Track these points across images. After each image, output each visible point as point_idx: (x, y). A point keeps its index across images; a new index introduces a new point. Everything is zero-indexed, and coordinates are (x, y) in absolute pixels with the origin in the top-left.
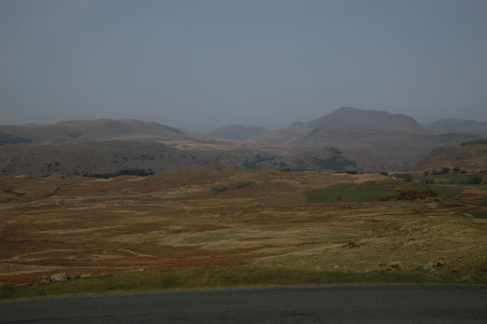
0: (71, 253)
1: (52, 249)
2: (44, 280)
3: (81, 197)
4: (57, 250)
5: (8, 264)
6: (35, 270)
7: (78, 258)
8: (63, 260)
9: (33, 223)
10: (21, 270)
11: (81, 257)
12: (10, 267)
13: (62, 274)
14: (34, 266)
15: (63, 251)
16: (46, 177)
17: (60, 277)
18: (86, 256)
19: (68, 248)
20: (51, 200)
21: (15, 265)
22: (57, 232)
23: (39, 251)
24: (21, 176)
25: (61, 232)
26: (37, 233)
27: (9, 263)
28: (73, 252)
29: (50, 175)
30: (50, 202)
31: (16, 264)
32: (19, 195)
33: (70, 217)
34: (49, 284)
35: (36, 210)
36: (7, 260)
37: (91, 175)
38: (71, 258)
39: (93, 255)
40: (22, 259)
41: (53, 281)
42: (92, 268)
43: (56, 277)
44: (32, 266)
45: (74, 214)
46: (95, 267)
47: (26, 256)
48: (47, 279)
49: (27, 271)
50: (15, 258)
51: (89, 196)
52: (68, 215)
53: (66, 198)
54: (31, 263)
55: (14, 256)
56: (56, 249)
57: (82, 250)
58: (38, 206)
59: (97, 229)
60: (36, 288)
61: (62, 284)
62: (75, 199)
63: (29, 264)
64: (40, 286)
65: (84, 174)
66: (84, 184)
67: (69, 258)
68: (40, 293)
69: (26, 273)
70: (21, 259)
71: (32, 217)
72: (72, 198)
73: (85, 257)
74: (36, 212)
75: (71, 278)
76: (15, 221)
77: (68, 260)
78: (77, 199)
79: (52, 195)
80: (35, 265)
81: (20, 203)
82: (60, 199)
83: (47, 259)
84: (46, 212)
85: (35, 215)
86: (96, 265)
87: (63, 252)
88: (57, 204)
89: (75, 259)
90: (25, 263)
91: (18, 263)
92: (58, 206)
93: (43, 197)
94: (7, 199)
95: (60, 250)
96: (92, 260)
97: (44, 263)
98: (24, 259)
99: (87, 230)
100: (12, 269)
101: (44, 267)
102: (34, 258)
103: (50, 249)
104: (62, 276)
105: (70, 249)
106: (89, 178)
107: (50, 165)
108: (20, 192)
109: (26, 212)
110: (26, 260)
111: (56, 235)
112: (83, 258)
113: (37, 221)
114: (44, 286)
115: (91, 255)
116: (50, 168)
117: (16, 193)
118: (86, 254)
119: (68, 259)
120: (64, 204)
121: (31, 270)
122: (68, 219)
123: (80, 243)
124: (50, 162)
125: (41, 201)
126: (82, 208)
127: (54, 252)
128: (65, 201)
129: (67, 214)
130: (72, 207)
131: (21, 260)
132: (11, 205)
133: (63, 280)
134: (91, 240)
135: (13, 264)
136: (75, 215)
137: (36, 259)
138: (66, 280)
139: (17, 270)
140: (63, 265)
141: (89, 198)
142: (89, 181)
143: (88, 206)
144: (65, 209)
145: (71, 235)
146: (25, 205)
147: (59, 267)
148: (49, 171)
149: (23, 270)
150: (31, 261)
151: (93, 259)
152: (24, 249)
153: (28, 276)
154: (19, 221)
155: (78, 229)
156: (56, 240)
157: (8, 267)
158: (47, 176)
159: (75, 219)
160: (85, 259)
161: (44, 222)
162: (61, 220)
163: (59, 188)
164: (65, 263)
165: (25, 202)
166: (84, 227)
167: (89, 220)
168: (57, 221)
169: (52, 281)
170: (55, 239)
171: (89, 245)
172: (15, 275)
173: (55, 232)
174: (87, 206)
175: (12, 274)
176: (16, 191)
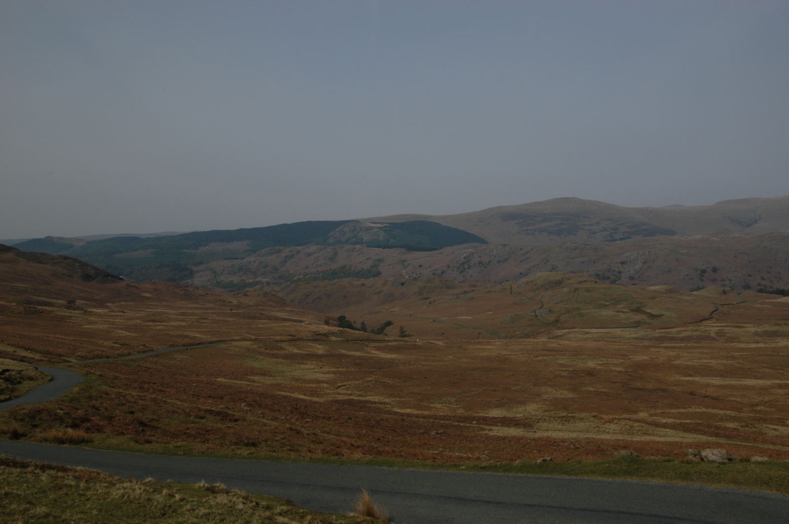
0: (732, 418)
1: (701, 407)
2: (690, 456)
3: (754, 327)
4: (709, 410)
5: (631, 423)
6: (671, 437)
7: (742, 427)
8: (718, 428)
9: (672, 362)
10: (650, 435)
11: (747, 427)
12: (634, 428)
13: (719, 451)
14: (671, 431)
15: (717, 413)
16: (696, 290)
17: (716, 455)
18: (757, 426)
19: (728, 410)
20: (702, 327)
21: (641, 426)
22: (710, 381)
23: (679, 408)
24: (657, 288)
25: (717, 381)
26: (678, 378)
27: (632, 420)
28: (735, 417)
29: (703, 288)
30: (702, 332)
31: (642, 424)
32: (653, 316)
33: (733, 358)
34: (698, 463)
35: (677, 343)
36: (630, 416)
37: (771, 290)
38: (731, 425)
39: (768, 426)
40: (653, 417)
41: (705, 460)
42: (766, 446)
43: (711, 454)
44: (668, 430)
45: (741, 354)
46: (771, 447)
47: (659, 413)
48: (695, 455)
49: (659, 437)
50: (643, 415)
51: (767, 325)
52: (729, 355)
53: (727, 326)
54: (665, 426)
55: (640, 411)
56: (706, 407)
57: (750, 415)
58: (682, 335)
59: (778, 382)
60: (677, 466)
61: (719, 467)
62: (742, 329)
63: (662, 427)
64: (684, 465)
65: (759, 288)
66: (759, 306)
67: (727, 425)
68: (682, 476)
69: (657, 440)
70: (651, 416)
71: (672, 353)
72: (738, 327)
73: (755, 428)
74: (678, 345)
75: (735, 459)
76: (645, 358)
77: (725, 429)
78: (746, 329)
79: (706, 319)
80: (672, 429)
81: (655, 330)
82: (718, 328)
83: (692, 423)
84: (694, 348)
85: (677, 350)
86: (773, 444)
87: (719, 414)
88: (713, 334)
89: (738, 429)
90: (657, 425)
91: (647, 423)
92: (714, 339)
93: (690, 323)
94: (635, 322)
95: (714, 411)
96: (766, 434)
97: (686, 429)
98: (656, 418)
99: (761, 382)
100: (637, 431)
101: (686, 435)
102: (671, 417)
103: (697, 407)
104: (721, 454)
105: (731, 410)
106: (769, 294)
107: (704, 271)
108: (654, 312)
109: (663, 345)
110: (659, 421)
111: (708, 385)
112: (751, 428)
113: (680, 360)
114: (690, 465)
115: (765, 425)
116: (703, 276)
117: (649, 313)
118: (756, 421)
119: (725, 427)
120: (723, 336)
121: (665, 437)
122: (729, 362)
123: (748, 402)
124: (704, 267)
125: (687, 329)
126: (754, 346)
127: (703, 412)
128: (726, 331)
129: (728, 353)
130: (737, 342)
131: (651, 419)
132: (641, 332)
133: (721, 461)
134: (766, 399)
135: (639, 424)
136: (741, 356)
137: (674, 420)
138: (726, 461)
139: (644, 433)
140: (717, 435)
141: (766, 329)
142: (767, 300)
143: (765, 343)
144: (725, 344)
145: (733, 387)
146: (661, 333)
147: (710, 438)
148: (702, 280)
149: (653, 435)
150: (666, 423)
151: (768, 432)
152: (657, 401)
153: (661, 446)
154: (651, 358)
155: (746, 380)
156: (708, 394)
157: (632, 427)
158: (698, 289)
159: (741, 362)
160: (754, 430)
161: (690, 363)
162: (717, 362)
163: (717, 310)
164: (720, 432)
165: (662, 328)
166: (756, 378)
167: (764, 365)
168: (710, 362)
169: (702, 460)
170: (706, 391)
171: (763, 408)
172: (641, 441)
173: (707, 381)
174: (762, 342)
175: (637, 438)
176: (649, 311)
